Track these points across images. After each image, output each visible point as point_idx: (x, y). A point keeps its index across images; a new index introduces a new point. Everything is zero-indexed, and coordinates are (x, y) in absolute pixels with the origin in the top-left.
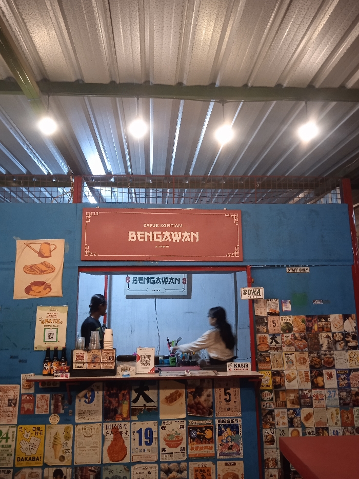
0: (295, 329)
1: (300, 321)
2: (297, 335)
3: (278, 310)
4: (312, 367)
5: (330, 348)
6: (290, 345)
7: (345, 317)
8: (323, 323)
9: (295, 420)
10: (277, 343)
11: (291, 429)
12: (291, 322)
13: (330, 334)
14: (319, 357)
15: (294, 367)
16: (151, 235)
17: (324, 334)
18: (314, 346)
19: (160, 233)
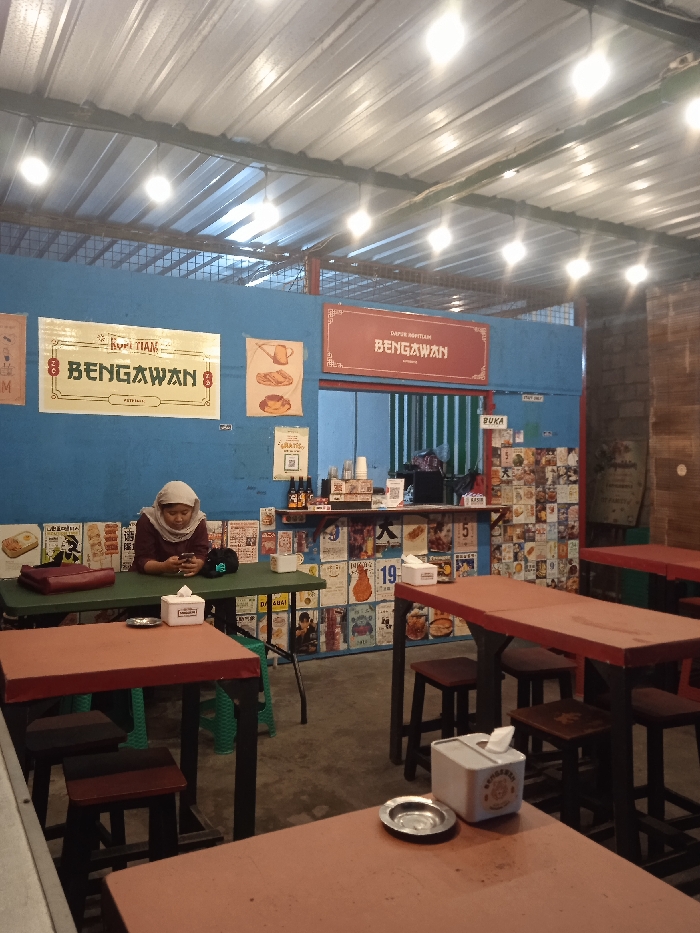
0: (525, 462)
1: (531, 453)
2: (527, 468)
3: (511, 441)
4: (538, 501)
5: (554, 483)
6: (520, 479)
7: (570, 451)
8: (549, 457)
9: (520, 554)
10: (508, 476)
11: (515, 563)
12: (522, 455)
13: (555, 468)
14: (544, 491)
15: (522, 502)
16: (398, 347)
17: (550, 468)
18: (541, 481)
19: (408, 344)
